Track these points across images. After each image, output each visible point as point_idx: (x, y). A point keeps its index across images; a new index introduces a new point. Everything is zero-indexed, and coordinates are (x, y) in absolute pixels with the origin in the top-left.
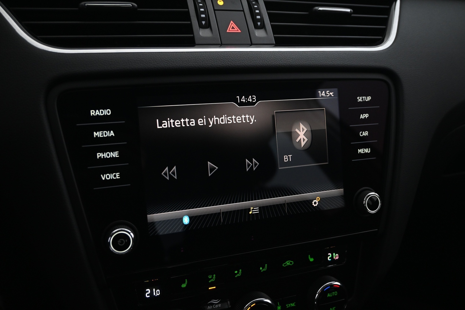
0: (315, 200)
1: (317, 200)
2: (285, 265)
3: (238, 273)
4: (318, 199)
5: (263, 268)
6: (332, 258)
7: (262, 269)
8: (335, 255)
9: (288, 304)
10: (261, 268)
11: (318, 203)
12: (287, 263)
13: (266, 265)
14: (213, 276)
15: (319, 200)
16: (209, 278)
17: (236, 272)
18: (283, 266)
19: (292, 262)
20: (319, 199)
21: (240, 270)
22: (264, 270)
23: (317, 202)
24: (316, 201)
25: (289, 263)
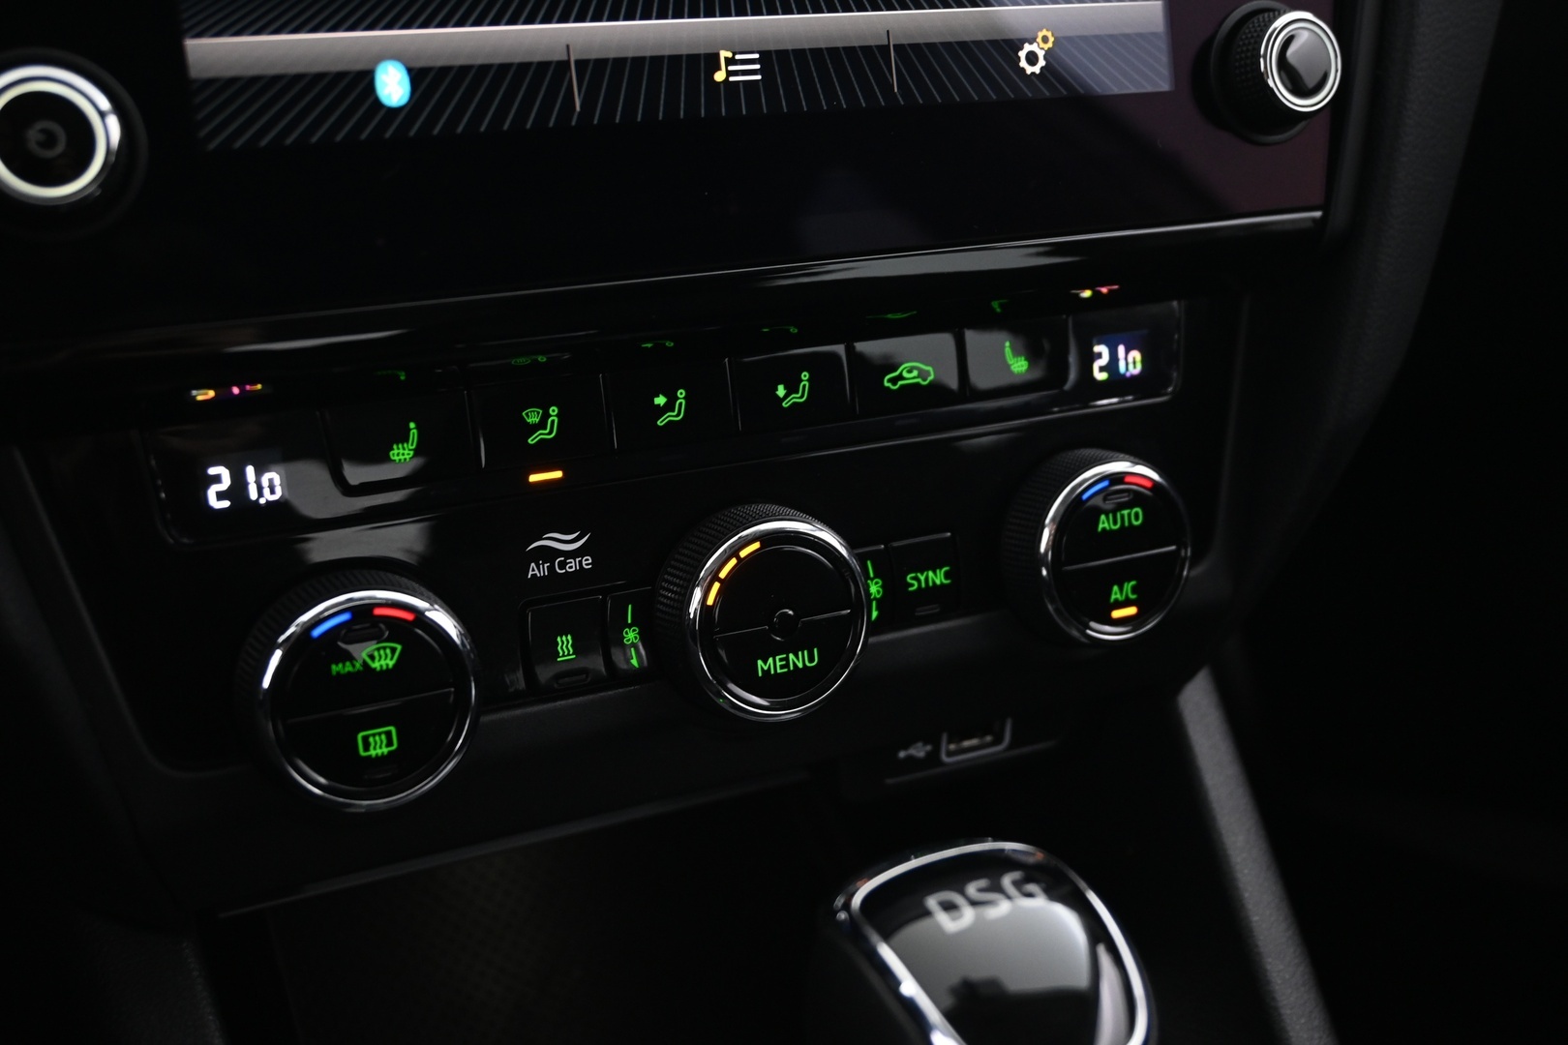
0: (1031, 43)
1: (1042, 45)
2: (894, 381)
3: (672, 408)
4: (1045, 39)
5: (792, 389)
6: (1112, 367)
7: (786, 396)
8: (1127, 352)
9: (916, 571)
10: (781, 391)
11: (1045, 58)
12: (905, 374)
13: (805, 375)
14: (546, 416)
15: (1050, 45)
16: (529, 420)
17: (660, 400)
18: (886, 384)
19: (930, 369)
20: (1051, 39)
21: (681, 393)
22: (796, 398)
23: (1041, 54)
24: (1034, 47)
25: (915, 373)
